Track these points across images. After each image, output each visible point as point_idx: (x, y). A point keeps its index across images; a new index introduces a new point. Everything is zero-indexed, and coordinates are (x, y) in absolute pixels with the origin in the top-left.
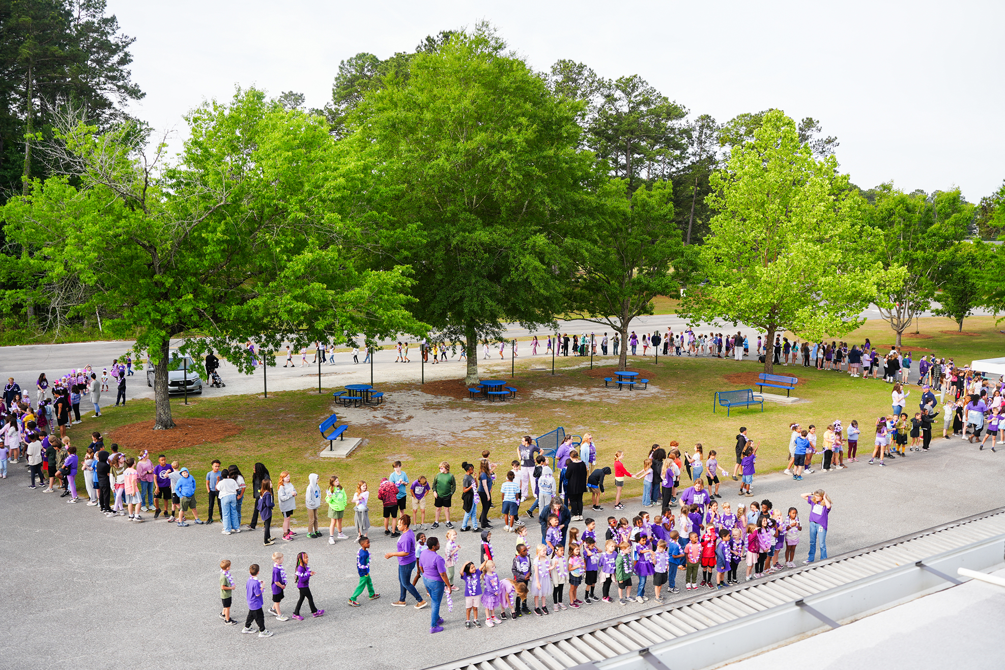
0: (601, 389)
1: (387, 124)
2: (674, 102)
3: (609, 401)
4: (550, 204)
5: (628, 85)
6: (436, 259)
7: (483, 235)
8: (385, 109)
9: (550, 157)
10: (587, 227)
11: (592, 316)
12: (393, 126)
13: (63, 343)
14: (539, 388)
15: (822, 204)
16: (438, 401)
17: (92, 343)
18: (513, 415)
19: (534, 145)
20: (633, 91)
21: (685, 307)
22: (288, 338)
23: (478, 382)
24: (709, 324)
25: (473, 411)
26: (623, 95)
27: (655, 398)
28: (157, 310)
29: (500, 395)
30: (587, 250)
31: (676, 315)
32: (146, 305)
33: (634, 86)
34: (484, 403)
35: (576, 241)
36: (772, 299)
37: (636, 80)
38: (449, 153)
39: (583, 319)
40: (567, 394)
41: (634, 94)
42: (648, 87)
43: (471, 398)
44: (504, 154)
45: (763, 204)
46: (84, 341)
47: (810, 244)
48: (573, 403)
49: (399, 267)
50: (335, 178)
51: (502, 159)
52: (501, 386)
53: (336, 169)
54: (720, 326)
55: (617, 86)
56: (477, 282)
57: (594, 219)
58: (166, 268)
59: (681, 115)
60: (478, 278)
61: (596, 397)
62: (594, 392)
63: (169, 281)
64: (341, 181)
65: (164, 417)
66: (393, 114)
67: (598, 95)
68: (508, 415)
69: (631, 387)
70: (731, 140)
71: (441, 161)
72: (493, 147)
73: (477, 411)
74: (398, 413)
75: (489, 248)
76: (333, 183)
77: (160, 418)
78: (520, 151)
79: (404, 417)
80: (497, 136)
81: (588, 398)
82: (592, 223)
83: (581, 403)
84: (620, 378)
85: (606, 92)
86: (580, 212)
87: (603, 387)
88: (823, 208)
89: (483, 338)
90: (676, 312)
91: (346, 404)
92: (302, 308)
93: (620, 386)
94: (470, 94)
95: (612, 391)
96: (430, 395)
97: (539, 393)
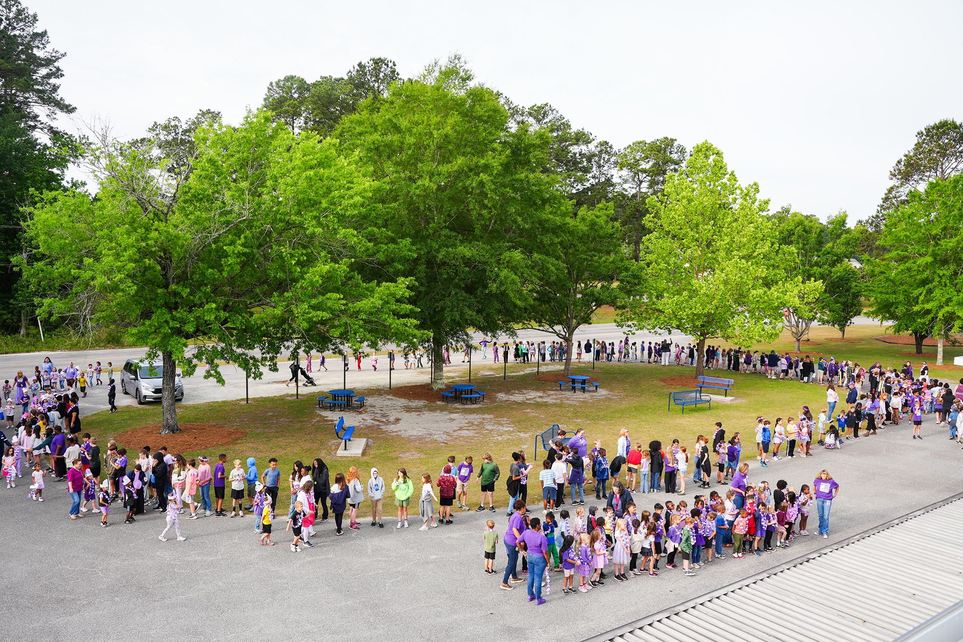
0: (556, 392)
1: (372, 147)
2: (583, 129)
3: (570, 402)
4: (522, 222)
5: (539, 113)
6: (419, 272)
7: (465, 250)
8: (366, 132)
9: (522, 180)
10: (552, 244)
11: (539, 326)
12: (377, 149)
13: (7, 353)
14: (500, 392)
15: (752, 225)
16: (414, 404)
17: (37, 353)
18: (491, 416)
19: (507, 168)
20: (543, 117)
21: (623, 317)
22: (284, 346)
23: (443, 387)
24: (650, 332)
25: (453, 413)
26: (534, 121)
27: (608, 399)
28: (174, 319)
29: (471, 398)
30: (553, 265)
31: (615, 324)
32: (160, 315)
33: (544, 113)
34: (457, 405)
35: (543, 257)
36: (710, 309)
37: (547, 108)
38: (432, 175)
39: (532, 328)
40: (528, 397)
41: (545, 121)
42: (558, 115)
43: (443, 401)
44: (483, 177)
45: (697, 225)
46: (28, 352)
47: (743, 261)
48: (538, 405)
49: (403, 279)
50: (352, 197)
51: (481, 181)
52: (471, 390)
53: (349, 189)
54: (660, 334)
55: (530, 114)
56: (456, 294)
57: (558, 237)
58: (182, 279)
59: (588, 142)
60: (458, 290)
61: (556, 399)
62: (552, 395)
63: (185, 292)
64: (358, 199)
65: (171, 422)
66: (376, 137)
67: (512, 121)
68: (486, 416)
69: (583, 390)
70: (629, 165)
71: (427, 182)
72: (471, 170)
73: (456, 413)
74: (384, 416)
75: (468, 262)
76: (351, 201)
77: (168, 423)
78: (496, 174)
79: (392, 419)
80: (475, 159)
81: (549, 400)
82: (556, 240)
83: (545, 405)
84: (574, 381)
85: (519, 119)
86: (546, 231)
87: (557, 390)
88: (753, 229)
89: (454, 346)
90: (615, 321)
91: (332, 408)
92: (322, 317)
93: (574, 388)
94: (450, 121)
95: (568, 394)
96: (403, 400)
97: (502, 396)
